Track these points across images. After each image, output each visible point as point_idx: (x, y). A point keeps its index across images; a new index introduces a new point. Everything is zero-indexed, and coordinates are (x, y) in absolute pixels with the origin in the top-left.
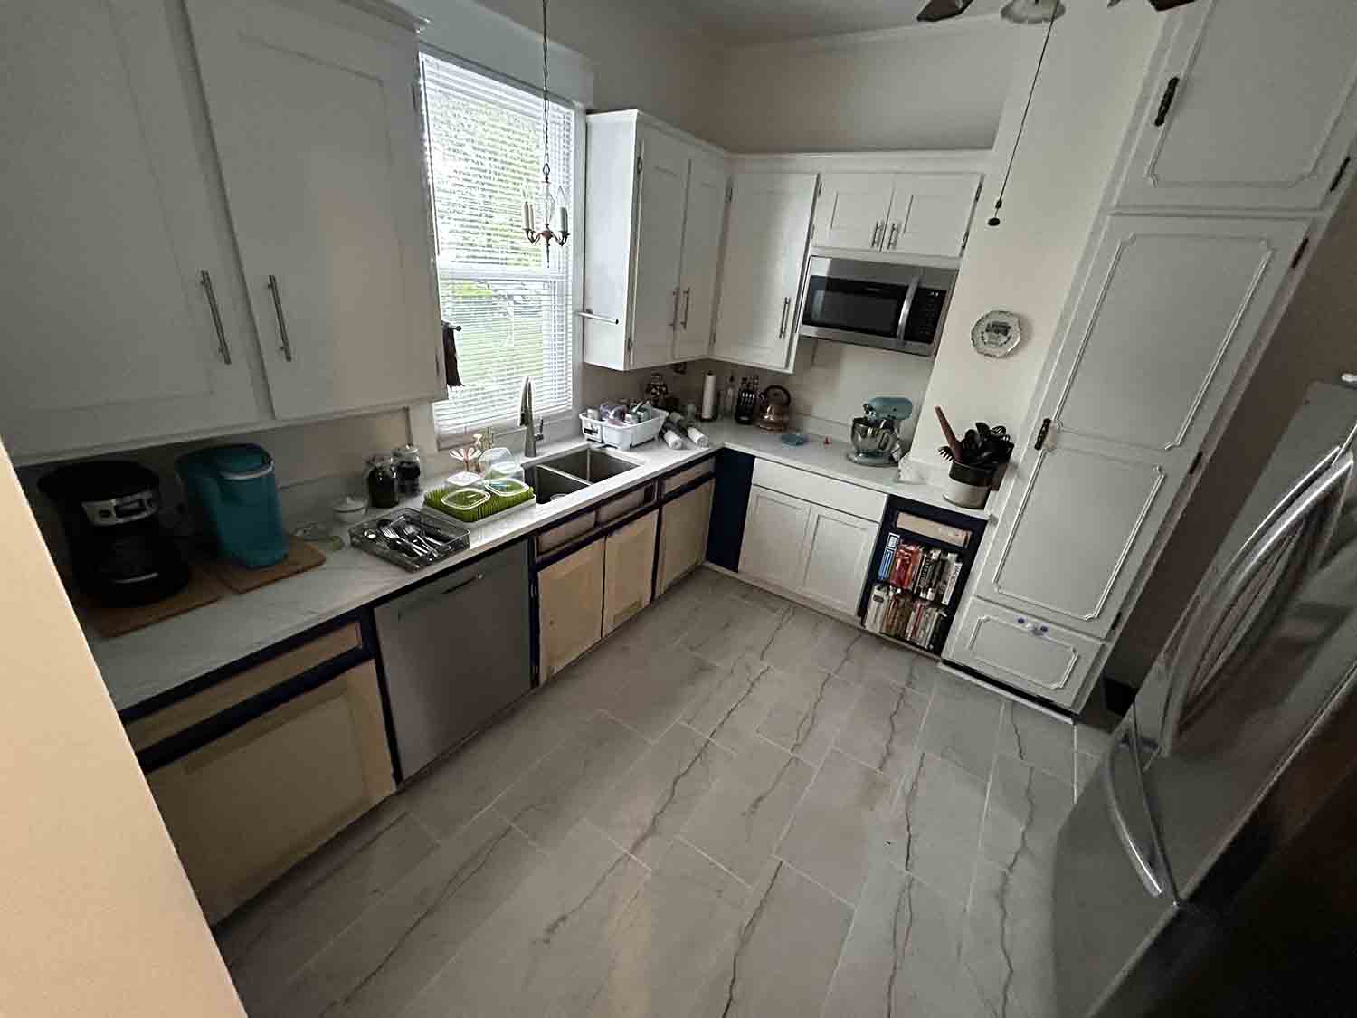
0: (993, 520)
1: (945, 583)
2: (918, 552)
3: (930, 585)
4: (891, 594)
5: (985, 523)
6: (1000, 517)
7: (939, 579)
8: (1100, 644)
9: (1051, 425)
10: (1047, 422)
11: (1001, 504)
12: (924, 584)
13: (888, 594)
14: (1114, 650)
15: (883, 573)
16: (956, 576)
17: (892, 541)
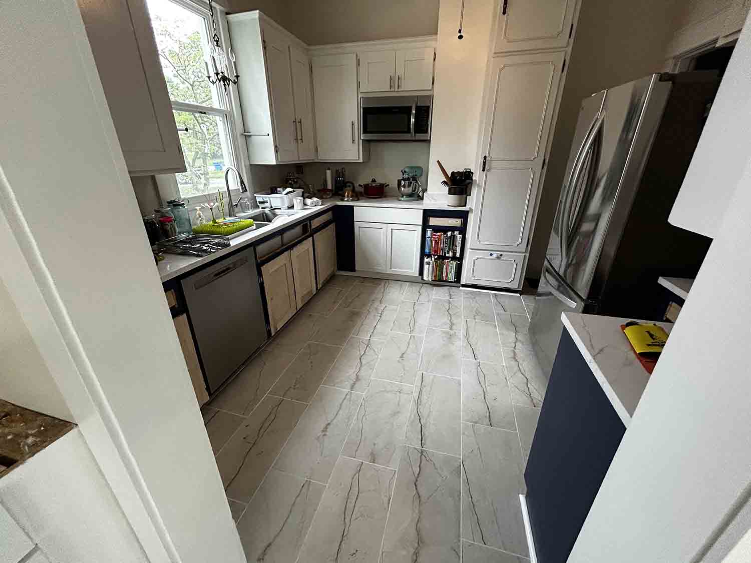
0: (471, 210)
1: (456, 246)
2: (441, 235)
3: (449, 249)
4: (433, 259)
5: (467, 212)
6: (473, 208)
7: (453, 245)
8: (524, 254)
9: (487, 159)
10: (485, 158)
11: (473, 202)
12: (447, 249)
13: (432, 260)
14: (529, 255)
15: (427, 250)
16: (460, 241)
17: (429, 233)
